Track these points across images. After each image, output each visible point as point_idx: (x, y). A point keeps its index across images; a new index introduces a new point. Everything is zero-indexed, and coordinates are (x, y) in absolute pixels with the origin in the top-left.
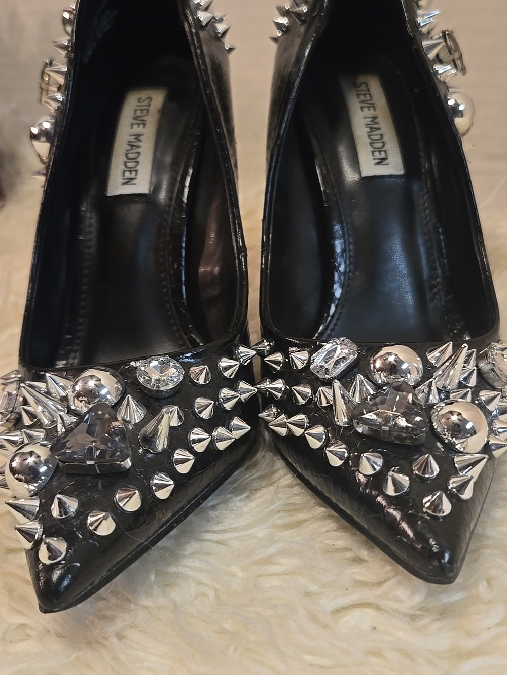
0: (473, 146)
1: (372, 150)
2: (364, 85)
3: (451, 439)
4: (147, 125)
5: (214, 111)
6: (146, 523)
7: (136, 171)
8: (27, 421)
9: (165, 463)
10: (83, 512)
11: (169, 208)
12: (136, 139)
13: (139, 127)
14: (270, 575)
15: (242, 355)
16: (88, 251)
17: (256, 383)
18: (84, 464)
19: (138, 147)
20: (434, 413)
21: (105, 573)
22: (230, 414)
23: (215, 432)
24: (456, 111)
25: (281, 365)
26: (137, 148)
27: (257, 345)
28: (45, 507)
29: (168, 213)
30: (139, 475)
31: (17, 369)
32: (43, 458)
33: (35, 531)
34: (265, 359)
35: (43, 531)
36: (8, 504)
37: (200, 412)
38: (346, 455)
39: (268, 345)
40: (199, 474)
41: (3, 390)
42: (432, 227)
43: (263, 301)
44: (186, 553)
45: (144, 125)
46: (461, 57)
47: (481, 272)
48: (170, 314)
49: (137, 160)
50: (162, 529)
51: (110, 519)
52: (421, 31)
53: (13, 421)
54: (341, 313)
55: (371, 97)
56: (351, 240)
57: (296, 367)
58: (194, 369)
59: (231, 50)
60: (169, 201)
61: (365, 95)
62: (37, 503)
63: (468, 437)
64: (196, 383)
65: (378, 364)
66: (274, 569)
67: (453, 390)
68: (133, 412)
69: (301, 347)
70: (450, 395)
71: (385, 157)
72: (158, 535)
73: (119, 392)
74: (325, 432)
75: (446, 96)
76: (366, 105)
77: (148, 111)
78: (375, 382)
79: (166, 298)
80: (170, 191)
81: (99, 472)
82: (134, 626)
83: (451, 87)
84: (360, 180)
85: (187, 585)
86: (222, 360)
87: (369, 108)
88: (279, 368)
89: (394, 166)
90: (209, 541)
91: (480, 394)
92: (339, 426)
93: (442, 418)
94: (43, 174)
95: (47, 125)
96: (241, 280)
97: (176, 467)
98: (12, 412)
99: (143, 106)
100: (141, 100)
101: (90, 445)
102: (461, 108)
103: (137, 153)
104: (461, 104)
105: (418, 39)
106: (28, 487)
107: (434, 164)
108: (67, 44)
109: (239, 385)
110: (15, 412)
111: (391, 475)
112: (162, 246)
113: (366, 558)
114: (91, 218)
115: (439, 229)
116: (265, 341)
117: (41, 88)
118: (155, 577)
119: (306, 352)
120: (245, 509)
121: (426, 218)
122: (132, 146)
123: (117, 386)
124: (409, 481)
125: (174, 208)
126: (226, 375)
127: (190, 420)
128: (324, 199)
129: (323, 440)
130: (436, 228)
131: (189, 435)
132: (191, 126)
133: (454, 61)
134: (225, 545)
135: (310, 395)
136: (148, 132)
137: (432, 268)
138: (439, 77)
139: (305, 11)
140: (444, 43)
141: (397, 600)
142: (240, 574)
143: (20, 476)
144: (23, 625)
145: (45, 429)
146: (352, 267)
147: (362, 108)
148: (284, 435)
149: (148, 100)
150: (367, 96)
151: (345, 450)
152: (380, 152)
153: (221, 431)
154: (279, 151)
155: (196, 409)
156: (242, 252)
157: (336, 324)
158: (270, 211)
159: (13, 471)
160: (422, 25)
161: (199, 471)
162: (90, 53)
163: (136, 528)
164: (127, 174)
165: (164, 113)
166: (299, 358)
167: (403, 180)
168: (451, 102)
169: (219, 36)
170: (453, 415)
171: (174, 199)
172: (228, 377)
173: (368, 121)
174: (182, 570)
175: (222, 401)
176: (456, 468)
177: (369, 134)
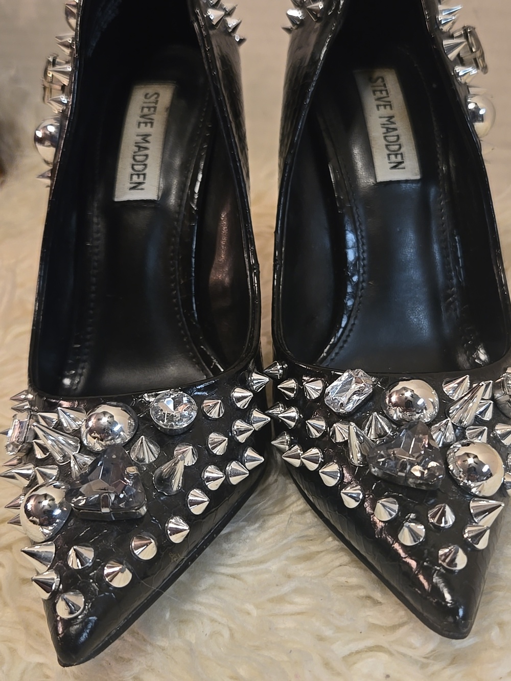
0: (492, 149)
1: (388, 152)
2: (380, 80)
3: (466, 482)
4: (155, 124)
5: (225, 119)
6: (162, 568)
7: (144, 175)
8: (39, 455)
9: (180, 506)
10: (99, 563)
11: (178, 215)
12: (144, 139)
13: (146, 126)
14: (284, 615)
15: (255, 382)
16: (96, 258)
17: (269, 408)
18: (99, 512)
19: (146, 148)
20: (450, 453)
21: (121, 622)
22: (244, 446)
23: (229, 466)
24: (476, 116)
25: (295, 392)
26: (145, 150)
27: (269, 367)
28: (62, 555)
29: (177, 220)
30: (153, 520)
31: (27, 389)
32: (57, 502)
33: (52, 581)
34: (279, 386)
35: (60, 581)
36: (24, 552)
37: (214, 448)
38: (361, 497)
39: (280, 369)
40: (213, 512)
41: (13, 417)
42: (448, 235)
43: (275, 319)
44: (201, 589)
45: (152, 124)
46: (482, 56)
47: (498, 286)
48: (180, 324)
49: (145, 163)
50: (177, 569)
51: (127, 570)
52: (442, 29)
53: (25, 451)
54: (354, 324)
55: (387, 94)
56: (365, 248)
57: (310, 397)
58: (208, 403)
59: (242, 41)
60: (178, 208)
61: (381, 91)
62: (52, 549)
63: (483, 480)
64: (210, 417)
65: (394, 399)
66: (288, 608)
67: (469, 426)
68: (147, 451)
69: (316, 376)
70: (466, 432)
71: (401, 161)
72: (173, 575)
73: (132, 428)
74: (339, 470)
75: (466, 100)
76: (382, 103)
77: (155, 108)
78: (390, 418)
79: (176, 309)
80: (180, 197)
81: (114, 519)
82: (151, 669)
83: (471, 87)
84: (375, 185)
85: (202, 623)
86: (235, 390)
87: (385, 106)
88: (292, 395)
89: (410, 171)
90: (223, 574)
91: (496, 428)
92: (354, 465)
93: (459, 459)
94: (48, 177)
95: (52, 129)
96: (254, 299)
97: (190, 508)
98: (24, 442)
99: (150, 103)
100: (148, 96)
101: (105, 494)
102: (482, 112)
103: (144, 155)
104: (482, 108)
105: (439, 39)
106: (42, 530)
107: (451, 166)
108: (71, 42)
109: (252, 414)
110: (27, 443)
111: (407, 525)
112: (172, 254)
113: (380, 600)
114: (98, 224)
115: (455, 236)
116: (278, 364)
117: (45, 88)
118: (171, 613)
119: (320, 381)
120: (258, 540)
121: (443, 225)
122: (139, 147)
123: (130, 422)
124: (424, 530)
125: (184, 215)
126: (239, 406)
127: (205, 457)
128: (338, 205)
129: (338, 478)
130: (453, 236)
131: (203, 473)
132: (200, 126)
133: (475, 60)
134: (239, 579)
135: (324, 428)
136: (156, 131)
137: (448, 278)
138: (459, 79)
139: (321, 8)
140: (466, 43)
141: (411, 646)
142: (255, 612)
143: (35, 519)
144: (41, 664)
145: (58, 465)
146: (365, 276)
147: (378, 106)
148: (298, 466)
149: (156, 96)
150: (383, 92)
151: (360, 492)
152: (396, 155)
153: (234, 466)
154: (293, 160)
155: (209, 445)
156: (254, 269)
157: (348, 336)
158: (282, 223)
159: (28, 513)
160: (443, 22)
161: (213, 508)
162: (94, 45)
163: (152, 574)
164: (135, 178)
165: (172, 110)
166: (313, 388)
167: (419, 185)
168: (471, 106)
169: (230, 31)
170: (469, 457)
171: (184, 205)
172: (241, 408)
173: (384, 120)
174: (197, 608)
175: (235, 433)
176: (471, 514)
177: (384, 135)
